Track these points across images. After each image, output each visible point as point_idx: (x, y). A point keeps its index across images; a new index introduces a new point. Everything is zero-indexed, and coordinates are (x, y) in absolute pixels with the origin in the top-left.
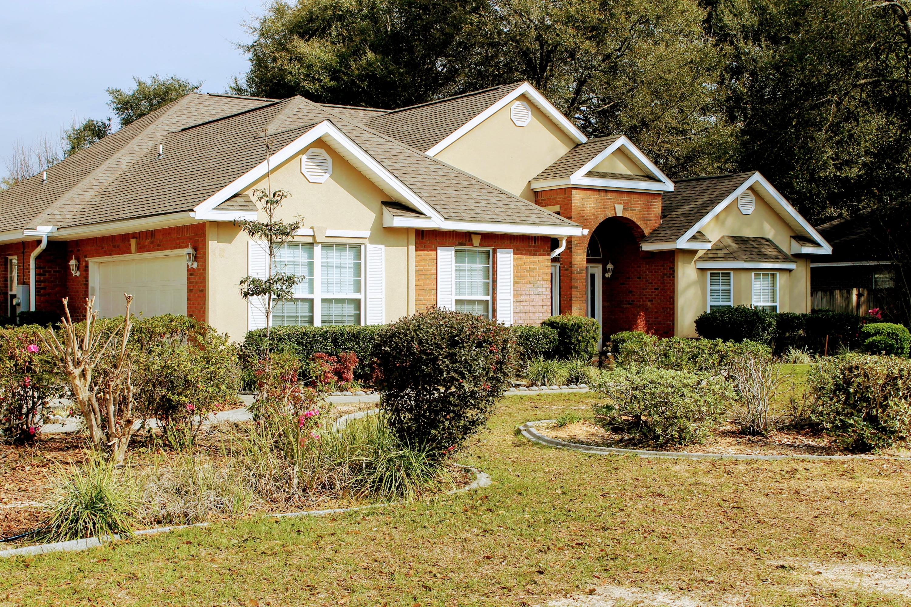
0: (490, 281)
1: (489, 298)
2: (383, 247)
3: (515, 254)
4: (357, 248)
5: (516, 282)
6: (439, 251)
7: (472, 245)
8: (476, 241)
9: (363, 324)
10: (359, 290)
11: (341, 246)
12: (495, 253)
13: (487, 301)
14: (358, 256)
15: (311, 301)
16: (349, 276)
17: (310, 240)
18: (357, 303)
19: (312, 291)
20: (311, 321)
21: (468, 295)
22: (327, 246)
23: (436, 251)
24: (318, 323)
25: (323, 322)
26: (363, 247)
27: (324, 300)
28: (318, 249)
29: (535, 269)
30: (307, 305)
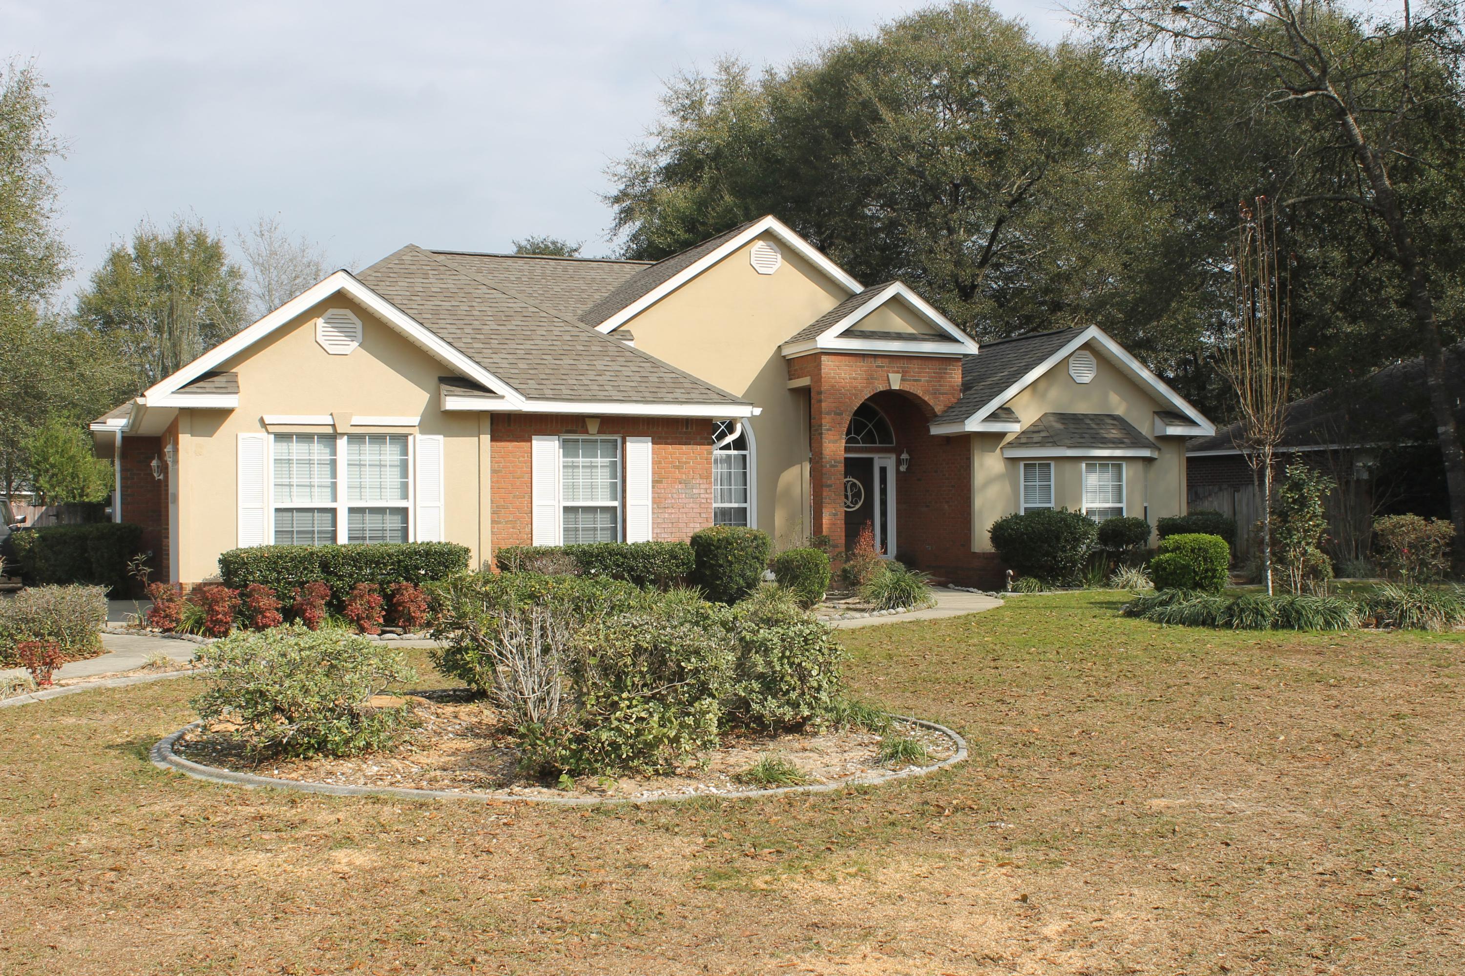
0: (619, 481)
1: (616, 504)
2: (440, 438)
3: (653, 443)
4: (401, 439)
5: (655, 482)
6: (534, 442)
7: (587, 432)
8: (593, 427)
9: (411, 540)
10: (405, 496)
11: (378, 439)
12: (624, 443)
13: (614, 509)
14: (405, 452)
15: (333, 511)
16: (392, 477)
17: (330, 430)
18: (404, 512)
19: (335, 499)
20: (334, 538)
21: (584, 499)
22: (355, 438)
23: (530, 441)
24: (343, 539)
25: (350, 538)
26: (410, 438)
27: (352, 510)
28: (342, 443)
29: (686, 463)
30: (329, 516)
